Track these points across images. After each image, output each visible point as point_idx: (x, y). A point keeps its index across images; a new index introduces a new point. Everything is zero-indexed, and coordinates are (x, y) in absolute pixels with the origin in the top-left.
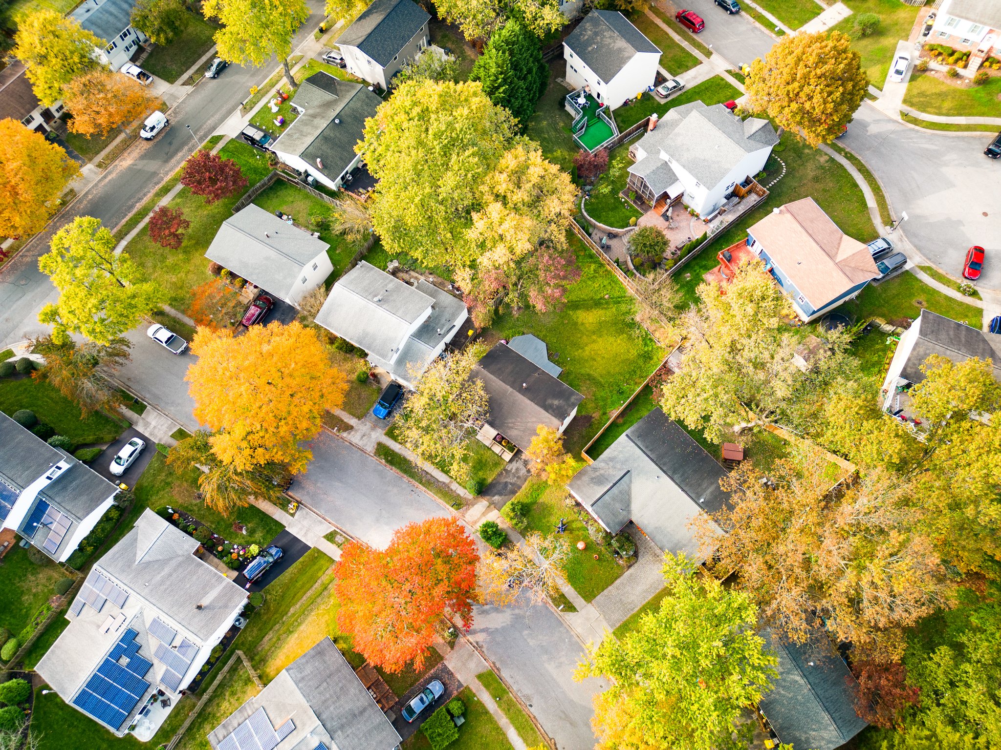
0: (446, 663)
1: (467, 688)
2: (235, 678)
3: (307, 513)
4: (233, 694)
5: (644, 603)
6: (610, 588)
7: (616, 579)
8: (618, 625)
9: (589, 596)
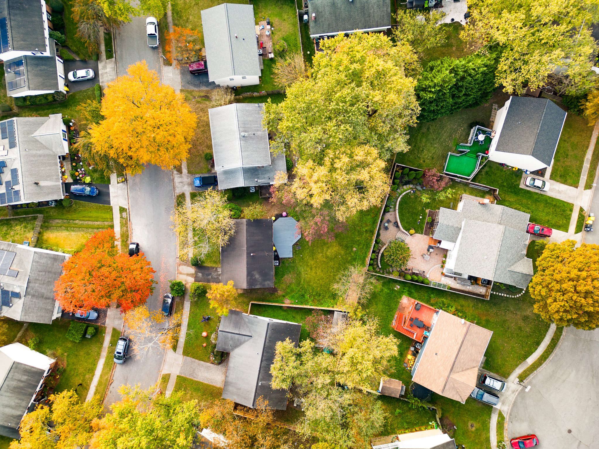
0: (109, 310)
1: (105, 328)
2: (32, 222)
3: (124, 189)
4: (25, 227)
5: (201, 381)
6: (197, 361)
7: (202, 361)
8: (183, 375)
9: (186, 353)
